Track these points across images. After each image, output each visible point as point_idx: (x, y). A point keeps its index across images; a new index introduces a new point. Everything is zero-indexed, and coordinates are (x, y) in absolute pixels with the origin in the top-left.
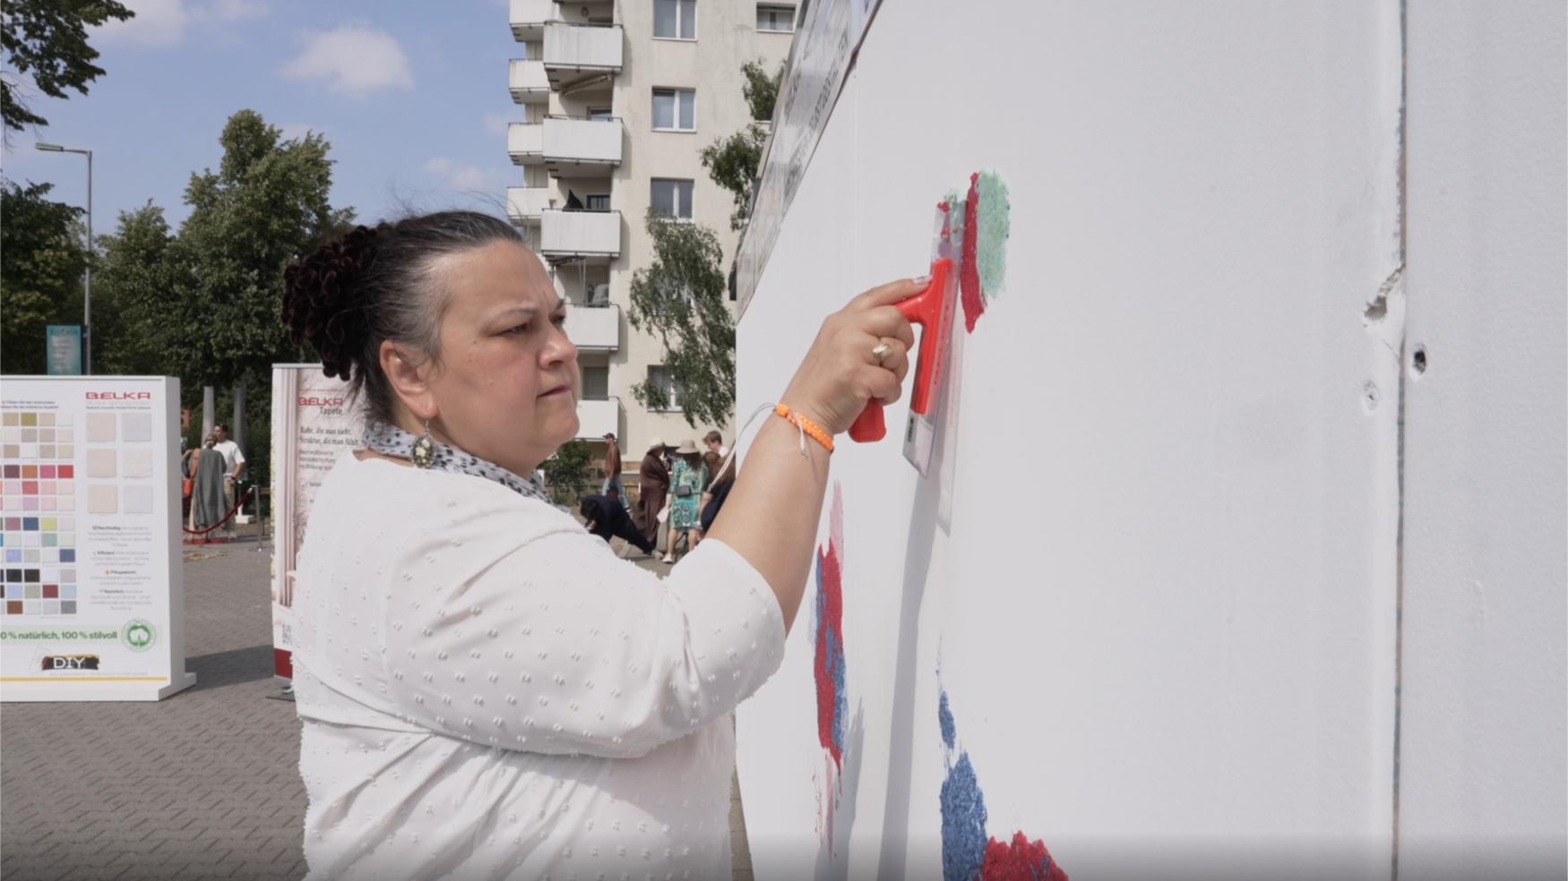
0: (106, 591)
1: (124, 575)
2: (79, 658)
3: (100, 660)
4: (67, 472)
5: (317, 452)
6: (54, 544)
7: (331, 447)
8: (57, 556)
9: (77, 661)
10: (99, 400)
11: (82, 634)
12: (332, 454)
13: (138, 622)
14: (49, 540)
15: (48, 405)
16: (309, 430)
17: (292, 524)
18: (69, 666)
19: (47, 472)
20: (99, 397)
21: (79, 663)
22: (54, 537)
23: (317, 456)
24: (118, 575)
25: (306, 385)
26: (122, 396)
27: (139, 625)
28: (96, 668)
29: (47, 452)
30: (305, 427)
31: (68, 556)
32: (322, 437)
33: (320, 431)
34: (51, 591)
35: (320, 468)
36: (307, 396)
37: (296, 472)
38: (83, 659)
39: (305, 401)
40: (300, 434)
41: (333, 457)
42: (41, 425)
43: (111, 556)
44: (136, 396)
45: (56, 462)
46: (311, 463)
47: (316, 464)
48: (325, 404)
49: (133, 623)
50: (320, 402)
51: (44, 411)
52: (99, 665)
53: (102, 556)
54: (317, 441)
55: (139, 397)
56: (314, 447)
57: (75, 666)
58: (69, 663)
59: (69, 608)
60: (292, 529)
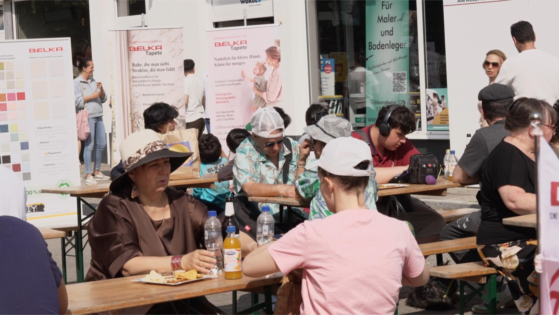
0: (46, 165)
1: (55, 155)
2: (34, 206)
3: (45, 206)
4: (21, 96)
5: (146, 77)
6: (17, 140)
7: (156, 73)
8: (19, 147)
9: (32, 207)
10: (36, 53)
11: (34, 191)
12: (157, 77)
13: (63, 181)
14: (14, 138)
15: (10, 57)
16: (138, 65)
17: (130, 119)
18: (29, 211)
19: (11, 97)
20: (36, 51)
21: (34, 208)
22: (17, 135)
23: (146, 79)
24: (52, 155)
25: (134, 40)
26: (48, 50)
27: (64, 183)
28: (43, 211)
29: (10, 85)
30: (136, 63)
31: (25, 146)
32: (149, 68)
33: (146, 65)
34: (17, 168)
35: (149, 85)
36: (136, 46)
37: (130, 89)
38: (36, 206)
39: (135, 48)
40: (131, 67)
41: (158, 79)
42: (6, 70)
43: (48, 144)
44: (55, 49)
45: (16, 91)
46: (141, 83)
47: (145, 83)
48: (149, 49)
49: (61, 182)
50: (145, 49)
51: (7, 60)
52: (44, 209)
53: (43, 144)
54: (146, 71)
55: (57, 50)
56: (143, 74)
57: (32, 211)
58: (29, 209)
59: (27, 177)
60: (130, 122)
